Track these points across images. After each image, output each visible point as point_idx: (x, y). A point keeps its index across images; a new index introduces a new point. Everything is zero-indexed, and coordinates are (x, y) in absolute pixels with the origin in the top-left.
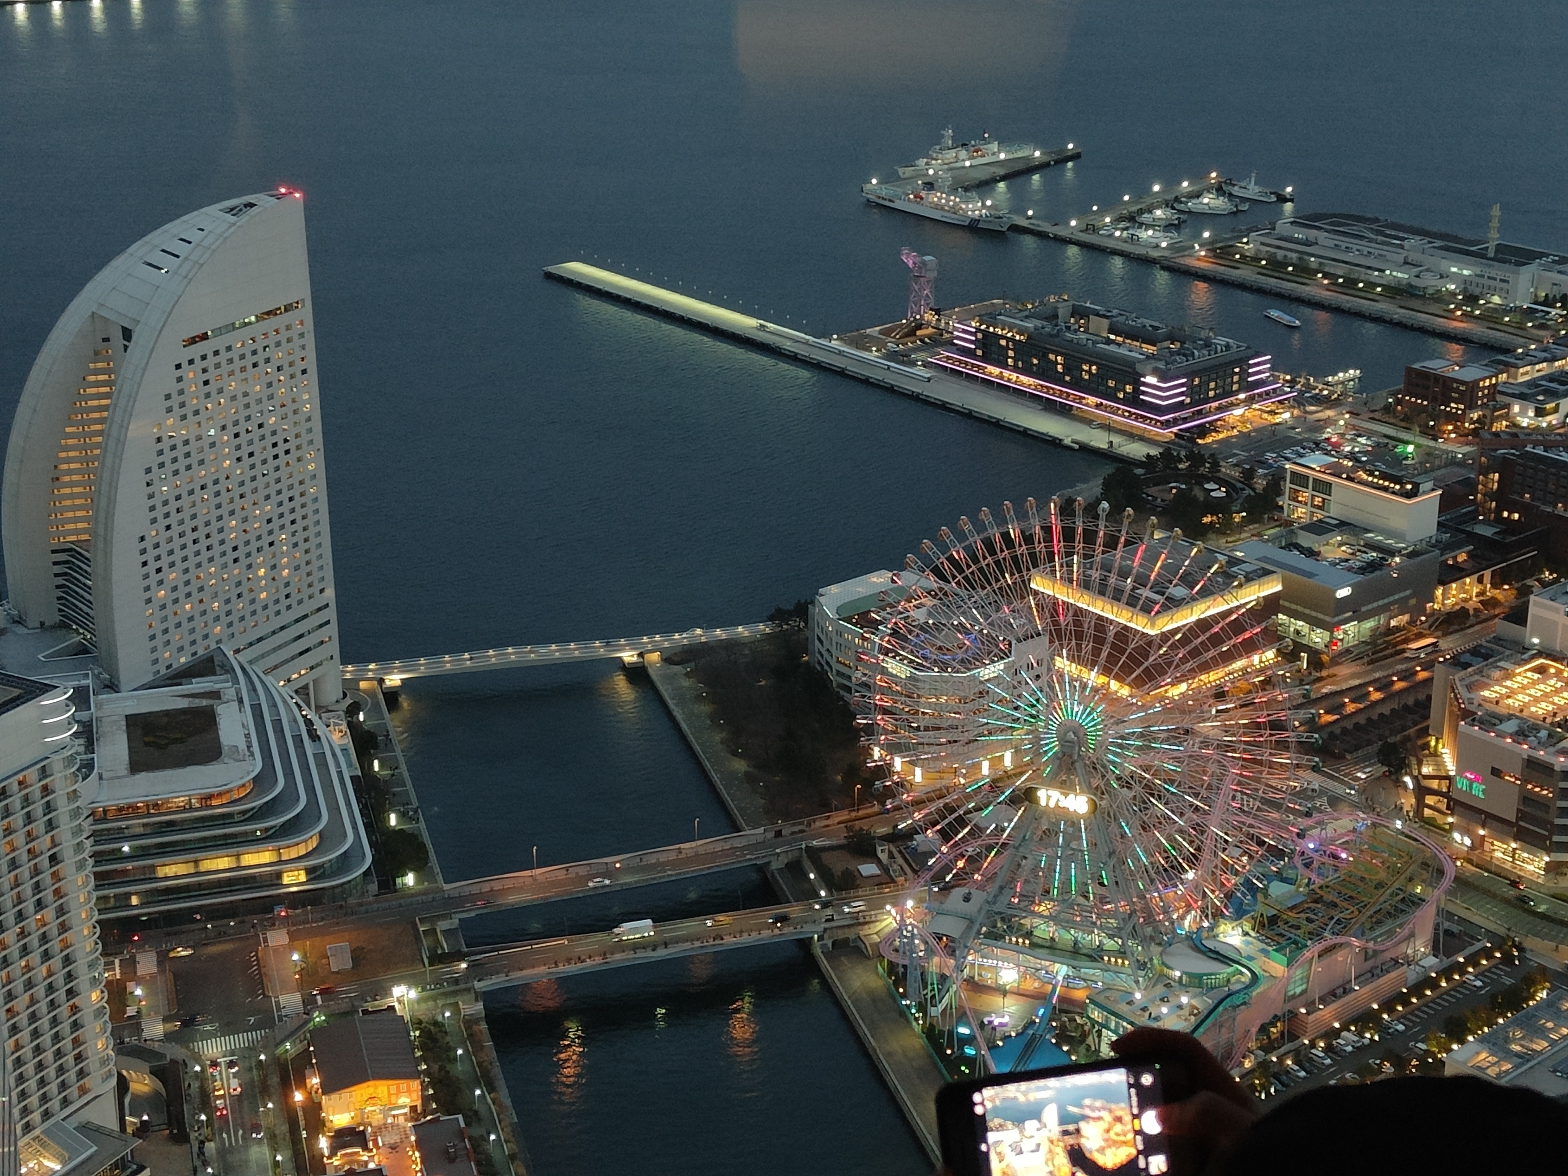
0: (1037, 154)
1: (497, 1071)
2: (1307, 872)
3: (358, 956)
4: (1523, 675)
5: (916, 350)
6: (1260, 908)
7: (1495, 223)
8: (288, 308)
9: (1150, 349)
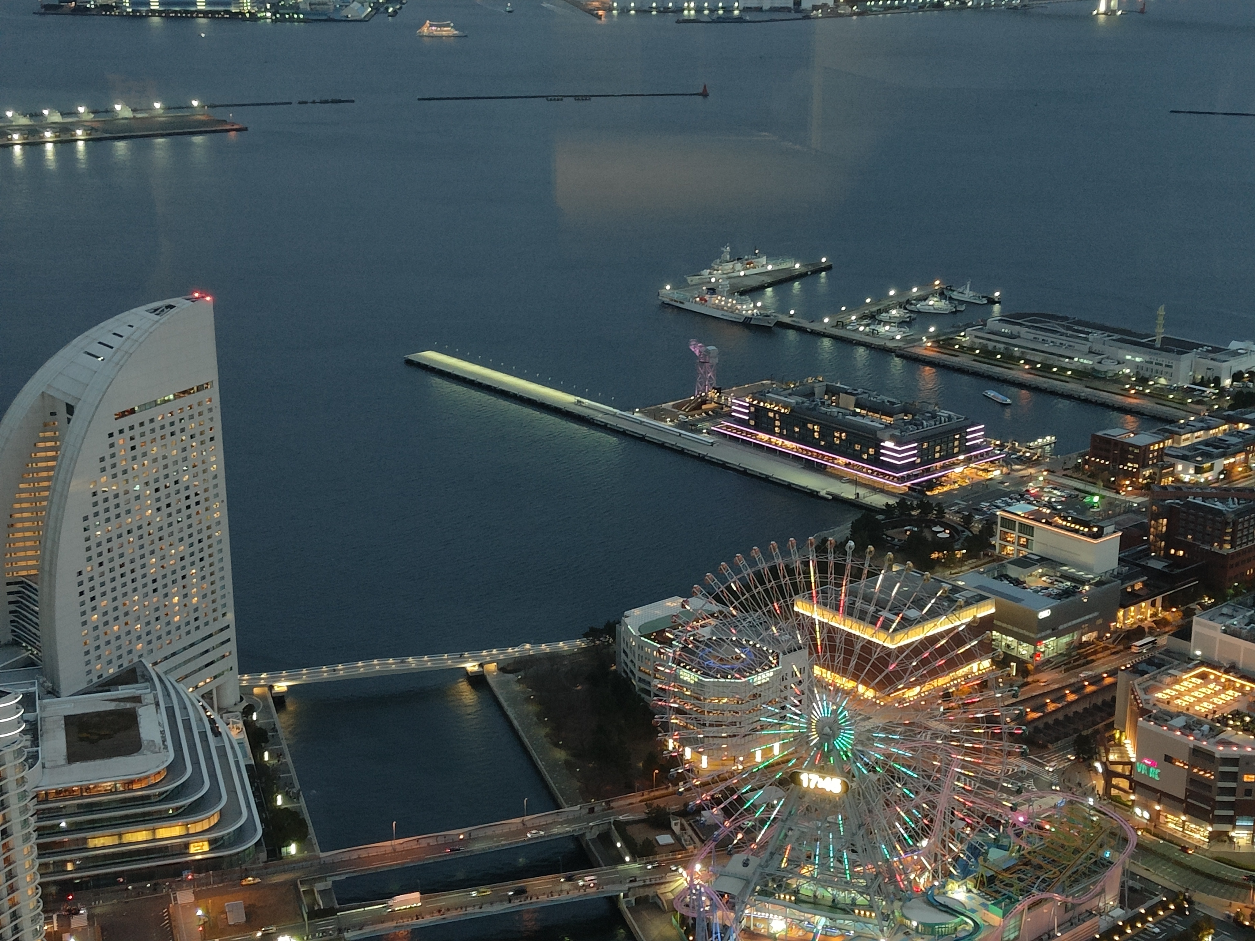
0: (797, 266)
2: (1018, 840)
3: (250, 912)
4: (1189, 680)
5: (703, 420)
6: (981, 870)
7: (1161, 321)
8: (200, 388)
9: (888, 420)
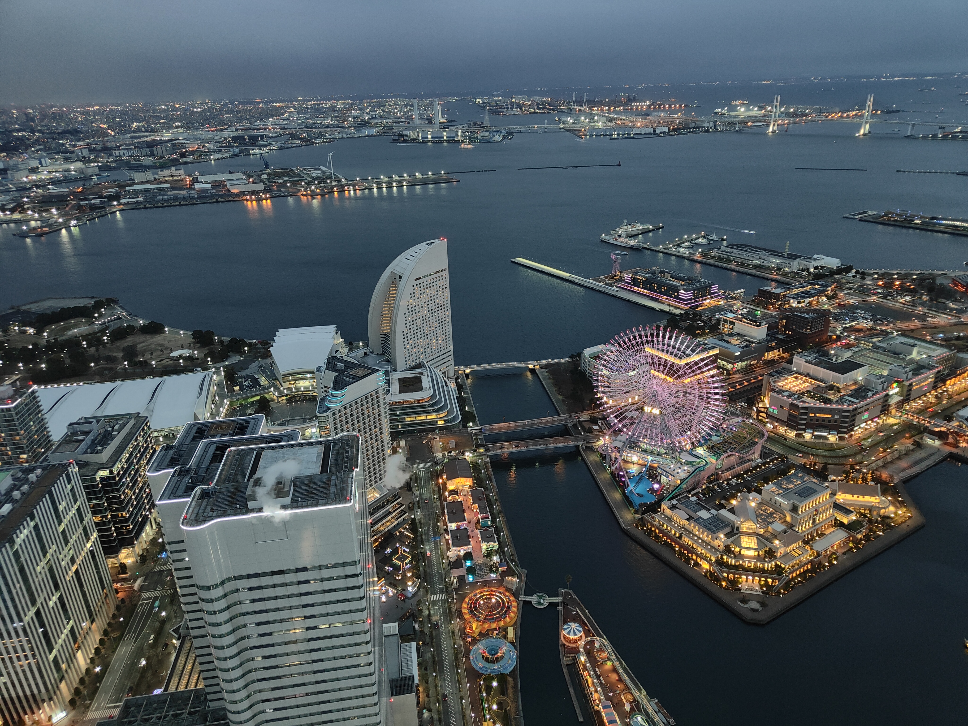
0: (651, 227)
1: (493, 477)
2: (724, 434)
3: (456, 444)
4: (791, 379)
5: (614, 282)
6: (709, 444)
7: (787, 247)
8: (442, 271)
9: (682, 283)
